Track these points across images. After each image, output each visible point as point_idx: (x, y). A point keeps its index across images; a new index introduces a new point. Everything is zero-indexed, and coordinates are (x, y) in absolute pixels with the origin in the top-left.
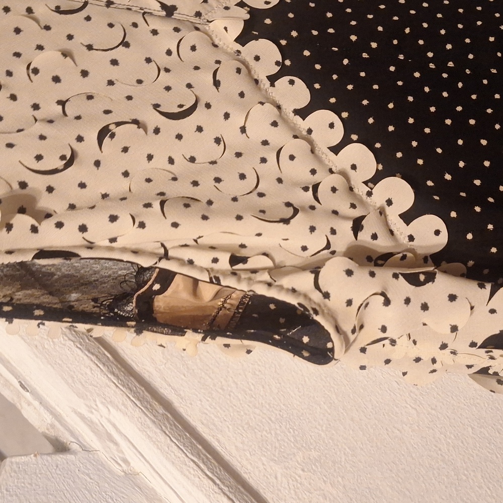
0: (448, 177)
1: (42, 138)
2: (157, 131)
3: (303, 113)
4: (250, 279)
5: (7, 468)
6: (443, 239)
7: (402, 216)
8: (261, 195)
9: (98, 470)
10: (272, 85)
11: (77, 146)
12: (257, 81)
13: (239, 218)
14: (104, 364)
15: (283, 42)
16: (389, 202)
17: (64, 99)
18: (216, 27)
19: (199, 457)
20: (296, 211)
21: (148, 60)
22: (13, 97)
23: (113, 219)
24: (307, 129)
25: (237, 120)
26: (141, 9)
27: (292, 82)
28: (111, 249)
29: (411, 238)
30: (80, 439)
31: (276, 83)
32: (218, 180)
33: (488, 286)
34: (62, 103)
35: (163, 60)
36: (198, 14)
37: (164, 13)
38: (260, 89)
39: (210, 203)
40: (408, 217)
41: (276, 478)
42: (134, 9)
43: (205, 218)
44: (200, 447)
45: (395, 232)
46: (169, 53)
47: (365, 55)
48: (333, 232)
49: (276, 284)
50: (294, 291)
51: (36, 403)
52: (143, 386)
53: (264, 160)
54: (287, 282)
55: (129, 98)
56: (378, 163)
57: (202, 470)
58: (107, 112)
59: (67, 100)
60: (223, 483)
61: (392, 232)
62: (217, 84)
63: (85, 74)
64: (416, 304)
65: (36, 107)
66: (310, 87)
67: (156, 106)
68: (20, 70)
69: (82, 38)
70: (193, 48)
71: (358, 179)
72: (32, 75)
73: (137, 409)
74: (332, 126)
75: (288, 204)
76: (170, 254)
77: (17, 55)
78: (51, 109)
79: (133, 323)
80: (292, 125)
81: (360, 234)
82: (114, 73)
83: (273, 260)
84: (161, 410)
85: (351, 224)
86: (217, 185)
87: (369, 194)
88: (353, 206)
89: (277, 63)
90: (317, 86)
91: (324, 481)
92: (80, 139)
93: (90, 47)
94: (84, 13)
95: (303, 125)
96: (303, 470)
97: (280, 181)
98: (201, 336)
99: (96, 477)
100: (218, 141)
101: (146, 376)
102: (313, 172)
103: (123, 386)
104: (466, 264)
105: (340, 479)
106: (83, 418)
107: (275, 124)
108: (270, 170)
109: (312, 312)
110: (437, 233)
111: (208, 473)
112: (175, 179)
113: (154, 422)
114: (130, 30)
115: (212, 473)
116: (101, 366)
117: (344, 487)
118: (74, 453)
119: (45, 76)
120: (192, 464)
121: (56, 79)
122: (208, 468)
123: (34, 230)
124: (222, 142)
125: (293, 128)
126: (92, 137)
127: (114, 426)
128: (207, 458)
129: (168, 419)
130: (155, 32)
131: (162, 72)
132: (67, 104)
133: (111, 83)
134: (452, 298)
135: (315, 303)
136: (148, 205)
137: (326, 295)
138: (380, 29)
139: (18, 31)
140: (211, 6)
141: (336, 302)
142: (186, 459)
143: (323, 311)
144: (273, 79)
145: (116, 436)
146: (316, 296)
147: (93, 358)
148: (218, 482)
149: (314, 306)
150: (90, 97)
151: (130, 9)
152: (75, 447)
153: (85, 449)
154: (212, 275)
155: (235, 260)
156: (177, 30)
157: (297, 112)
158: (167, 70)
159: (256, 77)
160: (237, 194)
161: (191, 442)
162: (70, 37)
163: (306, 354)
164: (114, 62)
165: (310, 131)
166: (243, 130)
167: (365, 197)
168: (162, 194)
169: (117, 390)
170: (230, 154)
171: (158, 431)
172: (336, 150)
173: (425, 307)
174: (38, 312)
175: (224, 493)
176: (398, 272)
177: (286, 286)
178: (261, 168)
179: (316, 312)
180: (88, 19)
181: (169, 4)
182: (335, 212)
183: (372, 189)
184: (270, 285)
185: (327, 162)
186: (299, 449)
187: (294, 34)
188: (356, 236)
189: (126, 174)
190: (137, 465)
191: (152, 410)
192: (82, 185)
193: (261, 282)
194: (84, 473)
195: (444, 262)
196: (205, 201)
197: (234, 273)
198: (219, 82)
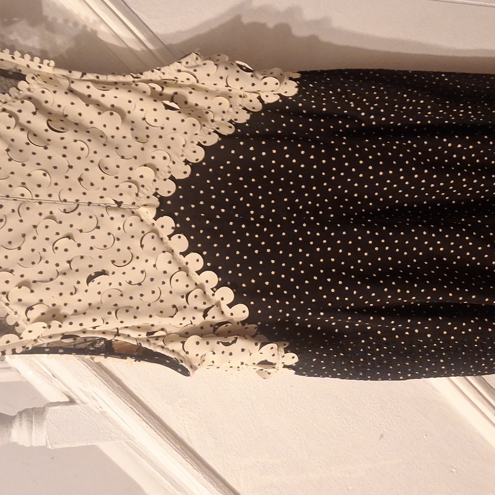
0: (253, 281)
1: (62, 284)
2: (113, 273)
3: (184, 254)
4: (155, 344)
5: (50, 412)
6: (247, 314)
7: (228, 305)
8: (162, 301)
9: (89, 411)
10: (170, 240)
11: (77, 286)
12: (162, 239)
13: (151, 316)
14: (90, 366)
15: (176, 214)
16: (222, 299)
17: (70, 260)
18: (143, 211)
19: (133, 405)
20: (177, 310)
21: (109, 234)
22: (47, 262)
23: (94, 320)
24: (186, 262)
25: (152, 262)
26: (105, 204)
27: (179, 237)
28: (94, 332)
29: (232, 314)
30: (80, 398)
31: (172, 238)
32: (142, 295)
33: (259, 345)
34: (69, 262)
35: (116, 233)
36: (134, 203)
37: (116, 205)
38: (163, 243)
39: (138, 308)
40: (230, 306)
41: (168, 411)
42: (102, 205)
43: (135, 317)
44: (134, 400)
45: (225, 312)
46: (119, 229)
47: (218, 217)
48: (194, 318)
49: (166, 347)
50: (173, 351)
51: (60, 383)
52: (108, 374)
53: (164, 283)
54: (171, 346)
55: (100, 257)
56: (218, 277)
57: (135, 411)
58: (90, 266)
59: (71, 260)
60: (144, 416)
61: (223, 313)
62: (142, 246)
63: (79, 245)
64: (226, 353)
65: (57, 265)
66: (189, 239)
67: (113, 262)
68: (49, 248)
69: (77, 226)
70: (131, 225)
71: (208, 287)
72: (55, 250)
73: (106, 386)
74: (198, 261)
75: (174, 306)
76: (120, 332)
77: (47, 239)
78: (64, 266)
79: (103, 354)
80: (178, 261)
81: (206, 318)
82: (93, 243)
83: (166, 332)
84: (116, 385)
85: (202, 314)
86: (141, 298)
87: (213, 295)
88: (205, 303)
89: (173, 228)
90: (192, 237)
91: (190, 411)
92: (78, 283)
93: (81, 231)
94: (77, 212)
95: (184, 260)
96: (181, 407)
97: (171, 292)
98: (134, 360)
99: (88, 414)
100: (142, 272)
101: (109, 368)
102: (187, 286)
103: (99, 375)
104: (257, 324)
105: (197, 410)
106: (81, 390)
107: (170, 262)
108: (166, 288)
109: (180, 362)
110: (244, 312)
111: (138, 413)
112: (122, 295)
113: (113, 391)
114: (100, 218)
115: (139, 412)
116: (89, 367)
117: (199, 413)
118: (78, 404)
119: (61, 249)
120: (130, 409)
121: (66, 250)
122: (137, 410)
123: (60, 326)
124: (144, 273)
125: (178, 262)
126: (84, 281)
127: (95, 393)
128: (137, 405)
129: (119, 389)
130: (112, 219)
131: (116, 241)
132: (72, 263)
133: (91, 248)
134: (243, 350)
135: (182, 357)
136: (110, 313)
137: (187, 353)
138: (227, 200)
139: (47, 227)
140: (140, 197)
141: (192, 355)
142: (128, 407)
143: (185, 361)
144: (170, 237)
145: (96, 397)
146: (183, 353)
147: (85, 363)
148: (141, 415)
149: (181, 359)
150: (82, 257)
151: (99, 205)
152: (78, 401)
153: (82, 402)
154: (138, 342)
155: (149, 334)
156: (123, 216)
157: (181, 253)
158: (118, 239)
159: (162, 237)
160: (150, 301)
161: (130, 399)
162: (71, 226)
163: (180, 370)
164: (93, 237)
165: (187, 263)
166: (155, 266)
167: (211, 296)
168: (116, 305)
169: (96, 378)
170: (148, 279)
171: (115, 395)
172: (199, 273)
173: (231, 354)
174: (61, 351)
175: (144, 421)
176: (219, 341)
177: (170, 349)
178: (163, 287)
179: (182, 361)
180: (79, 214)
181: (119, 201)
182: (196, 308)
183: (215, 292)
184: (163, 347)
185: (194, 280)
186: (180, 398)
187: (182, 208)
188: (205, 318)
189: (99, 293)
190: (105, 408)
191: (112, 386)
192: (80, 300)
193: (159, 346)
194: (83, 413)
195: (247, 324)
196: (135, 307)
197: (148, 341)
198: (143, 245)
